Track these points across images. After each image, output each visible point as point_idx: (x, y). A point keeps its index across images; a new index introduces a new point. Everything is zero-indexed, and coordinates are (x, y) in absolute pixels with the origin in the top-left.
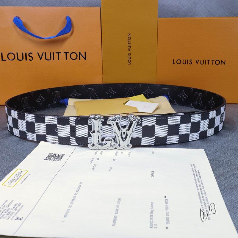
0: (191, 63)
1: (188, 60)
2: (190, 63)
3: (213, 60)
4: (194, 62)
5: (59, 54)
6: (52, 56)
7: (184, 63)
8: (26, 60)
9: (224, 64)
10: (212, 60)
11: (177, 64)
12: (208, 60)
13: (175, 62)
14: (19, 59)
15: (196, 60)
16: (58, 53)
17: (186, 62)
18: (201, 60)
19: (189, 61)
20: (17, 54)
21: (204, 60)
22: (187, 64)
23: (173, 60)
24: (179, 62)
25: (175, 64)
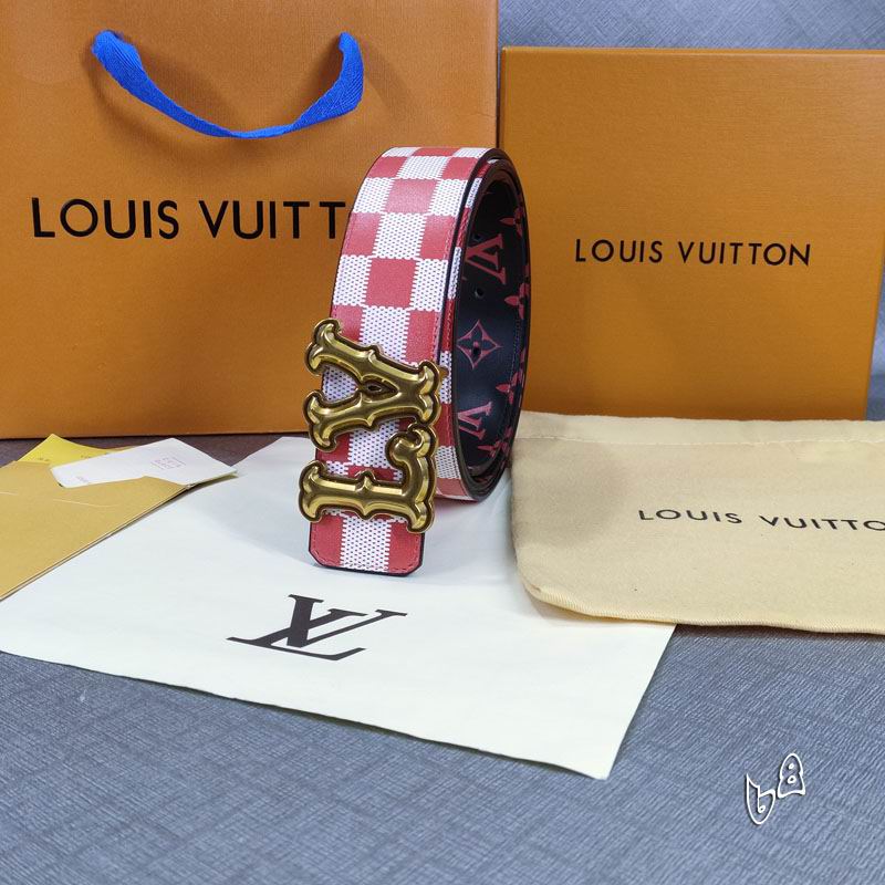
0: (656, 256)
1: (643, 243)
2: (651, 258)
3: (755, 246)
4: (670, 251)
5: (301, 208)
6: (266, 215)
7: (627, 255)
8: (148, 234)
9: (806, 260)
10: (750, 245)
11: (594, 260)
12: (732, 244)
13: (586, 252)
14: (115, 229)
15: (680, 244)
16: (296, 206)
17: (634, 253)
18: (702, 244)
19: (648, 248)
20: (107, 204)
21: (714, 245)
22: (641, 260)
23: (578, 241)
24: (603, 251)
25: (584, 260)
